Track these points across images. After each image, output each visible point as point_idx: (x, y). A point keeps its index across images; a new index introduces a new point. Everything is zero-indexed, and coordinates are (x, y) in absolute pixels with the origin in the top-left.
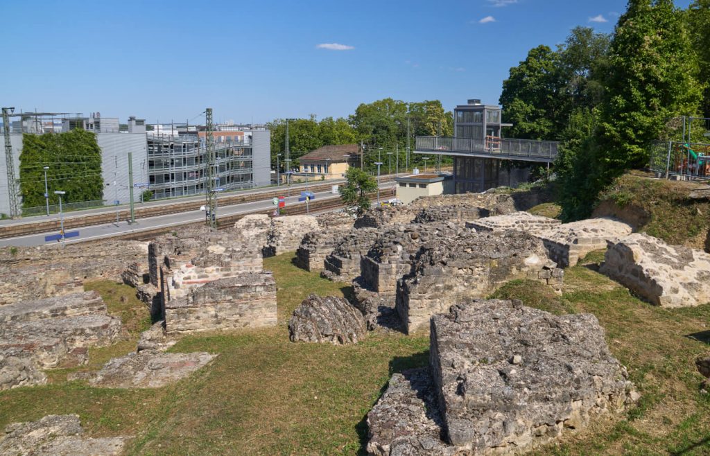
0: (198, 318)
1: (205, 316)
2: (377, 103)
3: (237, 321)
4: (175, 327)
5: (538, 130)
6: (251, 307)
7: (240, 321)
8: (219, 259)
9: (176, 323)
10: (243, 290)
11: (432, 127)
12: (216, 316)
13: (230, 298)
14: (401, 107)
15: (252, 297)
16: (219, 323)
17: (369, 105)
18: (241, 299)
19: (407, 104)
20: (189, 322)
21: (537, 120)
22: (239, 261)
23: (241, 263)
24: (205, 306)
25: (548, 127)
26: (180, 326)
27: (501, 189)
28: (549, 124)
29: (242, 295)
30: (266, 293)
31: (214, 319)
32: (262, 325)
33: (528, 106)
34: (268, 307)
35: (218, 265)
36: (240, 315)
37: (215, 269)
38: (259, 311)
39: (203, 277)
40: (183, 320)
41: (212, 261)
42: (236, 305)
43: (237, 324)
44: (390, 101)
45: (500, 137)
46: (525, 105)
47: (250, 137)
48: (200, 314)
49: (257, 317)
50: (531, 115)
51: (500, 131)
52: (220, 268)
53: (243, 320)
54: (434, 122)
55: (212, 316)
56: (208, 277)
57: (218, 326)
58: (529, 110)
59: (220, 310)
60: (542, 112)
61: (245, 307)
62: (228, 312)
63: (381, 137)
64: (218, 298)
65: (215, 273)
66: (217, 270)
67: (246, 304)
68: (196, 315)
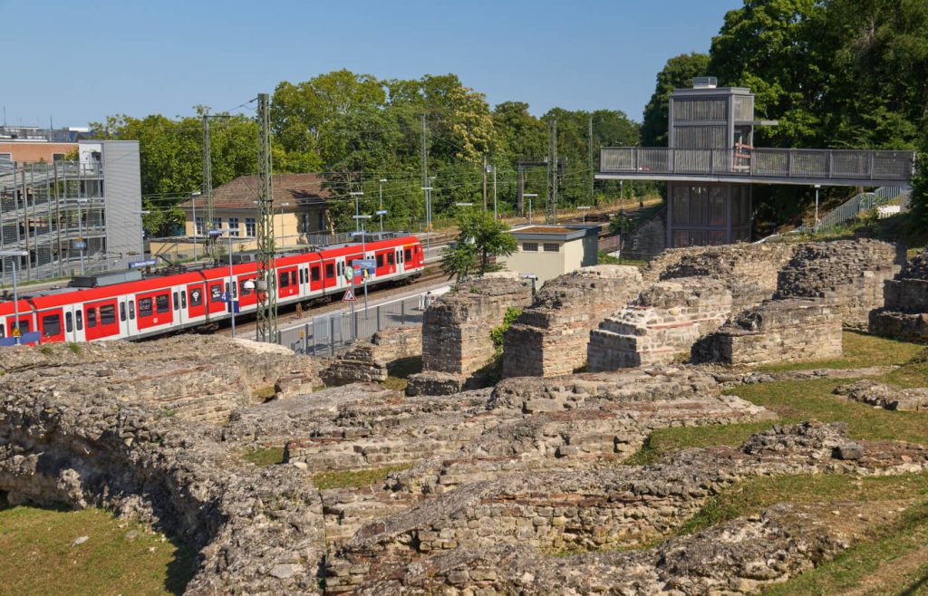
0: (764, 347)
1: (771, 344)
2: (320, 82)
3: (803, 350)
4: (741, 357)
5: (791, 132)
6: (818, 334)
7: (806, 350)
8: (682, 297)
9: (742, 353)
10: (810, 312)
11: (465, 133)
12: (782, 344)
13: (797, 322)
14: (371, 89)
15: (818, 320)
16: (785, 353)
17: (302, 85)
18: (807, 322)
19: (384, 83)
20: (755, 351)
21: (788, 113)
22: (707, 299)
23: (710, 302)
24: (772, 332)
25: (811, 126)
26: (746, 358)
27: (792, 234)
28: (812, 120)
29: (809, 318)
30: (832, 316)
31: (780, 349)
32: (828, 355)
33: (771, 86)
34: (834, 333)
35: (682, 304)
36: (807, 343)
37: (680, 309)
38: (824, 337)
39: (669, 320)
40: (749, 349)
41: (675, 300)
42: (802, 331)
43: (803, 354)
44: (344, 78)
45: (752, 147)
46: (764, 84)
47: (96, 155)
48: (767, 342)
49: (822, 345)
50: (776, 103)
51: (751, 134)
52: (687, 308)
53: (809, 349)
54: (468, 123)
55: (778, 345)
56: (674, 320)
57: (784, 356)
58: (774, 95)
59: (787, 338)
60: (797, 99)
61: (811, 332)
62: (794, 339)
63: (373, 155)
64: (786, 323)
65: (681, 315)
66: (683, 311)
67: (812, 329)
68: (763, 344)
